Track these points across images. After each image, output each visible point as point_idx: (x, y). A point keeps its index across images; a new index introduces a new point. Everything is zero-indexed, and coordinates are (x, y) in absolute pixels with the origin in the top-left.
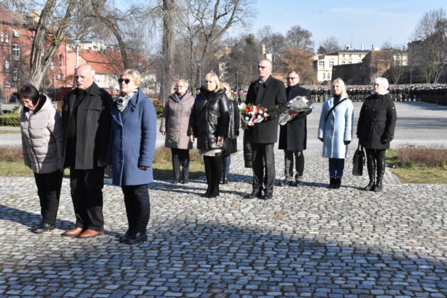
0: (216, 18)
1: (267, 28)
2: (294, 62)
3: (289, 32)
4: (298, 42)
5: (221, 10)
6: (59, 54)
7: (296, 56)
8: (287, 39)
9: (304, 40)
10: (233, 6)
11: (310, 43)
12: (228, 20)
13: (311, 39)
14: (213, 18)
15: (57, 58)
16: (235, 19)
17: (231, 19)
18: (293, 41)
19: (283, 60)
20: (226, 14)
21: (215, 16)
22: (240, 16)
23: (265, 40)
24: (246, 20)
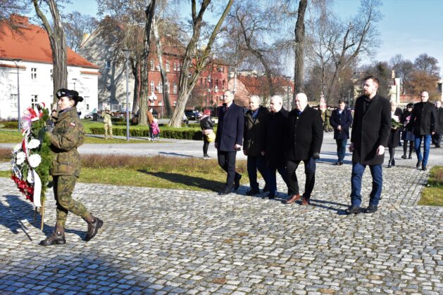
0: (345, 49)
1: (399, 56)
2: (420, 85)
3: (417, 59)
4: (425, 68)
5: (349, 42)
6: (222, 80)
7: (422, 80)
8: (415, 66)
9: (430, 66)
10: (359, 38)
11: (436, 68)
12: (356, 50)
13: (437, 65)
14: (342, 49)
15: (220, 83)
16: (361, 49)
17: (358, 49)
18: (421, 67)
19: (410, 83)
20: (354, 44)
21: (344, 47)
22: (365, 46)
23: (396, 67)
24: (370, 49)
